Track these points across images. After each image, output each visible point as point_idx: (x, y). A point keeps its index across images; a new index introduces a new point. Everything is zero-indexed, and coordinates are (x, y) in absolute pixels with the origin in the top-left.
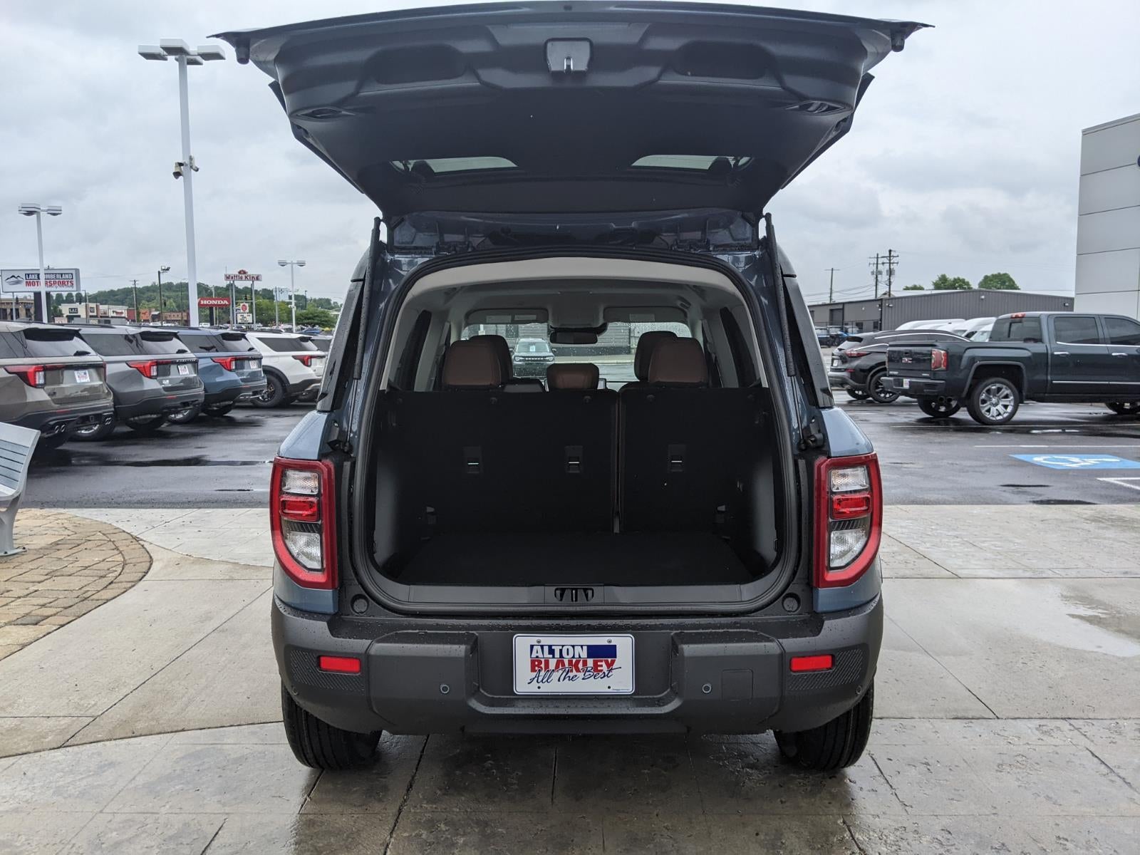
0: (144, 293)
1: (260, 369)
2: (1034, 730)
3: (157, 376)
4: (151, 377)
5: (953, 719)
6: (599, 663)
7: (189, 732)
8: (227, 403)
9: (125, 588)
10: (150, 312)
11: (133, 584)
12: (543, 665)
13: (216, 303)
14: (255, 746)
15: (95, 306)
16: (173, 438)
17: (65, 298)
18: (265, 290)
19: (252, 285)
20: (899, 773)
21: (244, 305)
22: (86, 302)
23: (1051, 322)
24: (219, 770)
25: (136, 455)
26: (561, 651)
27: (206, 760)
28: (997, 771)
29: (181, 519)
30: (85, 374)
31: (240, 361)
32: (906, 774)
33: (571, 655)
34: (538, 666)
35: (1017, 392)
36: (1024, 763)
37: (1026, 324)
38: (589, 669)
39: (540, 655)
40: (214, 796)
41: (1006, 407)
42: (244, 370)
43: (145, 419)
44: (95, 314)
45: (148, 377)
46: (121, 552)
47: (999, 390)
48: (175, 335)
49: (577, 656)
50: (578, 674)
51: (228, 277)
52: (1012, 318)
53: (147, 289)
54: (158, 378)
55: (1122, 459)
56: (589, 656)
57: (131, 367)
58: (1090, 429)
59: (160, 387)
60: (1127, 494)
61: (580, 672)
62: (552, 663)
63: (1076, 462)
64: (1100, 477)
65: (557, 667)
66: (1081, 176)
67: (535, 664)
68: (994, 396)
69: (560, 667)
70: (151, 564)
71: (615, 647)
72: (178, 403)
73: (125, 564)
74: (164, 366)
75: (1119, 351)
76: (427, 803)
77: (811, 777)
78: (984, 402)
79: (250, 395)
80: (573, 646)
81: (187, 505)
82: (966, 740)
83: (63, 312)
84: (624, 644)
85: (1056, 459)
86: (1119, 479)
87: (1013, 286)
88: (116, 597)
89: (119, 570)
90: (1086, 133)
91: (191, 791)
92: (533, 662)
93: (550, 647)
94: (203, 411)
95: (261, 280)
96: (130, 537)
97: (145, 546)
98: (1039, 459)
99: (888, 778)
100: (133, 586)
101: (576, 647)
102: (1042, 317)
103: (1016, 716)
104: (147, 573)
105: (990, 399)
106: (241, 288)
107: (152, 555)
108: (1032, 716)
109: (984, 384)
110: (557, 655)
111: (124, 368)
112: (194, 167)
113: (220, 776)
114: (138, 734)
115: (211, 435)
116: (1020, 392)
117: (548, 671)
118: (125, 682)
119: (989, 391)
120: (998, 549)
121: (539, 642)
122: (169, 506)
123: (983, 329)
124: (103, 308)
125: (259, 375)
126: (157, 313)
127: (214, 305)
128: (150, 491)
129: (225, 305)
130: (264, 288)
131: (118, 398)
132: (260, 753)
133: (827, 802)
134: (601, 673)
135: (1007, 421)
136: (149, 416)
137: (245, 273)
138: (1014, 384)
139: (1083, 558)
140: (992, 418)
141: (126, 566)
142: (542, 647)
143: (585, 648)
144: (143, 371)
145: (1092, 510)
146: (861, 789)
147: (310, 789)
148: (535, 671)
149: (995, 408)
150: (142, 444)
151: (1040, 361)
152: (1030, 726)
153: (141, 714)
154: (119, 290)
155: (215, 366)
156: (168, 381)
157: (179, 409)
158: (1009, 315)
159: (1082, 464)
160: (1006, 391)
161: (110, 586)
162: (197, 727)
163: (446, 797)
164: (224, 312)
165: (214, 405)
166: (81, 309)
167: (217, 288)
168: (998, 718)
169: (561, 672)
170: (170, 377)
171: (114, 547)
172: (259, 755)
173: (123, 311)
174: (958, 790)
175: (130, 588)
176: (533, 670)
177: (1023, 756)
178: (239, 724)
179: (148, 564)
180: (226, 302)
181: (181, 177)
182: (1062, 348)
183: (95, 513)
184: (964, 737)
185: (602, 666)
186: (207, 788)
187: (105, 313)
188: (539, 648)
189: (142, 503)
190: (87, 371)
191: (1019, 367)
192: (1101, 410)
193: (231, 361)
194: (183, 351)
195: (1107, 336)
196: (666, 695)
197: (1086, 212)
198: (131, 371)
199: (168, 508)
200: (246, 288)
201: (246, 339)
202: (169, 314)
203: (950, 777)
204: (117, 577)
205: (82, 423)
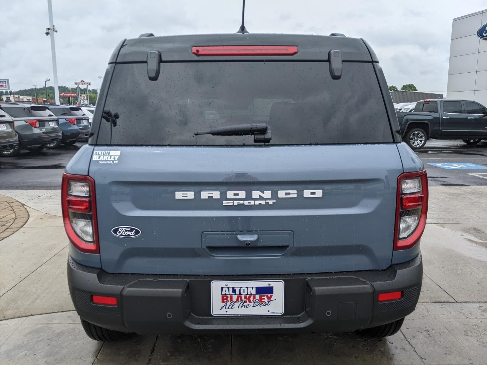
0: (39, 91)
1: (88, 124)
2: (477, 309)
3: (39, 127)
4: (36, 127)
5: (434, 303)
6: (263, 297)
7: (35, 316)
8: (74, 139)
9: (13, 231)
10: (42, 99)
11: (18, 229)
12: (229, 299)
13: (71, 95)
14: (69, 325)
15: (18, 97)
16: (48, 155)
17: (4, 93)
18: (93, 90)
19: (87, 87)
20: (414, 337)
21: (84, 96)
22: (13, 94)
23: (442, 103)
24: (48, 341)
25: (30, 163)
26: (240, 290)
27: (42, 334)
28: (465, 335)
29: (45, 196)
30: (4, 126)
31: (79, 120)
32: (417, 337)
33: (246, 293)
34: (226, 299)
35: (426, 135)
36: (478, 330)
37: (430, 104)
38: (257, 301)
39: (227, 293)
40: (44, 358)
41: (421, 141)
42: (81, 124)
43: (35, 147)
44: (18, 100)
45: (34, 127)
46: (14, 212)
47: (418, 134)
48: (47, 108)
49: (249, 293)
50: (250, 304)
51: (76, 84)
52: (424, 102)
53: (41, 89)
54: (40, 128)
55: (475, 165)
56: (257, 293)
57: (26, 123)
58: (457, 151)
59: (41, 132)
60: (483, 181)
61: (251, 302)
62: (235, 298)
63: (456, 166)
64: (469, 173)
65: (237, 300)
66: (452, 40)
67: (224, 298)
68: (416, 136)
69: (239, 300)
70: (28, 218)
71: (272, 287)
72: (50, 139)
73: (15, 218)
74: (42, 123)
75: (471, 117)
76: (163, 361)
77: (368, 341)
78: (412, 139)
79: (84, 136)
80: (247, 288)
81: (50, 188)
82: (444, 316)
83: (4, 99)
84: (278, 286)
85: (447, 165)
86: (477, 174)
87: (415, 89)
88: (8, 236)
89: (12, 221)
90: (454, 20)
91: (30, 355)
92: (223, 297)
93: (233, 288)
94: (62, 143)
95: (91, 85)
96: (20, 204)
97: (27, 209)
98: (439, 165)
99: (409, 340)
100: (18, 230)
101: (249, 288)
102: (438, 101)
103: (466, 301)
104: (25, 223)
105: (414, 138)
106: (83, 89)
107: (29, 213)
108: (474, 301)
109: (412, 131)
110: (237, 292)
111: (24, 123)
112: (55, 30)
113: (48, 345)
114: (7, 318)
115: (65, 154)
116: (427, 134)
117: (232, 302)
118: (5, 286)
119: (414, 134)
120: (433, 208)
121: (227, 285)
122: (42, 188)
123: (405, 108)
124: (21, 97)
125: (88, 126)
126: (45, 100)
127: (71, 96)
128: (33, 181)
129: (75, 96)
130: (93, 89)
131: (20, 137)
132: (72, 329)
133: (380, 357)
134: (264, 303)
135: (421, 147)
136: (36, 145)
137: (84, 81)
138: (425, 131)
139: (474, 213)
140: (415, 146)
141: (16, 219)
142: (228, 288)
143: (254, 289)
144: (33, 125)
145: (470, 189)
146: (396, 348)
147: (98, 352)
148: (224, 302)
149: (416, 142)
150: (34, 158)
151: (437, 121)
152: (475, 307)
153: (10, 305)
154: (28, 89)
155: (68, 122)
156: (44, 129)
157: (50, 142)
158: (423, 101)
159: (459, 167)
160: (421, 134)
161: (6, 231)
162: (39, 313)
163: (173, 357)
164: (76, 99)
165: (68, 140)
166: (12, 98)
167: (72, 89)
168: (457, 302)
169: (240, 303)
170: (45, 127)
171: (12, 209)
172: (71, 331)
173: (31, 99)
174: (448, 348)
175: (16, 231)
176: (223, 302)
177: (476, 325)
178: (62, 310)
179: (27, 218)
180: (75, 95)
181: (49, 35)
182: (446, 115)
183: (5, 192)
184: (443, 314)
185: (264, 299)
186: (40, 353)
187: (22, 100)
188: (227, 289)
189: (29, 187)
190: (5, 125)
191: (427, 124)
192: (460, 143)
193: (74, 120)
194: (51, 116)
195: (466, 109)
196: (302, 315)
197: (453, 56)
198: (27, 124)
199: (41, 189)
200: (85, 89)
201: (82, 110)
202: (51, 100)
203: (441, 339)
204: (10, 225)
205: (3, 149)
